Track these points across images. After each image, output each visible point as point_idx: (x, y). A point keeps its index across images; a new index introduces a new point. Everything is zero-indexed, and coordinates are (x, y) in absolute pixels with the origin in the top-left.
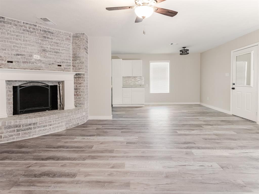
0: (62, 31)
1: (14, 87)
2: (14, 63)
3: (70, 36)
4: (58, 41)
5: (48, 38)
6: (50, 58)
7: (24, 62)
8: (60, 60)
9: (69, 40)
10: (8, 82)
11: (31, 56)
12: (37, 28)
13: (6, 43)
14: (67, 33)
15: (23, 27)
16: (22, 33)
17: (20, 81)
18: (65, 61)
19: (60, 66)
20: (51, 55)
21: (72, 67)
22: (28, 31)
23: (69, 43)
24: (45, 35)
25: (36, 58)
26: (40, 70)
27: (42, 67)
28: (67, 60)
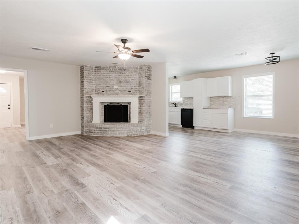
0: (131, 66)
1: (104, 106)
2: (104, 92)
3: (137, 69)
4: (129, 74)
5: (123, 73)
6: (124, 86)
7: (109, 91)
8: (130, 87)
9: (137, 71)
10: (102, 103)
11: (113, 87)
12: (116, 68)
13: (102, 81)
14: (135, 67)
15: (109, 70)
16: (109, 73)
17: (107, 102)
18: (133, 87)
19: (130, 91)
20: (124, 84)
21: (138, 92)
22: (111, 71)
23: (137, 74)
24: (121, 72)
25: (116, 88)
26: (117, 95)
27: (119, 93)
28: (134, 86)
